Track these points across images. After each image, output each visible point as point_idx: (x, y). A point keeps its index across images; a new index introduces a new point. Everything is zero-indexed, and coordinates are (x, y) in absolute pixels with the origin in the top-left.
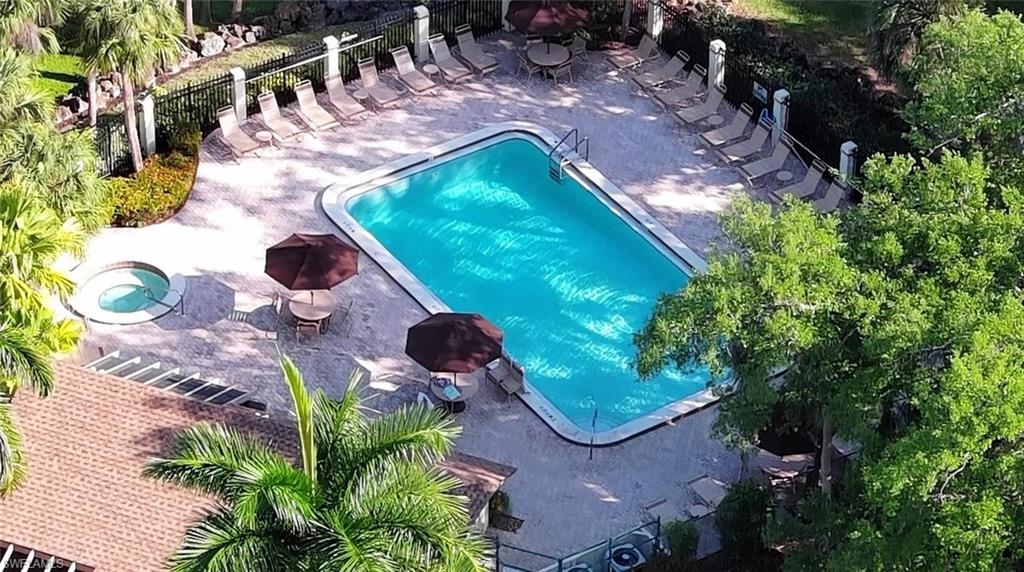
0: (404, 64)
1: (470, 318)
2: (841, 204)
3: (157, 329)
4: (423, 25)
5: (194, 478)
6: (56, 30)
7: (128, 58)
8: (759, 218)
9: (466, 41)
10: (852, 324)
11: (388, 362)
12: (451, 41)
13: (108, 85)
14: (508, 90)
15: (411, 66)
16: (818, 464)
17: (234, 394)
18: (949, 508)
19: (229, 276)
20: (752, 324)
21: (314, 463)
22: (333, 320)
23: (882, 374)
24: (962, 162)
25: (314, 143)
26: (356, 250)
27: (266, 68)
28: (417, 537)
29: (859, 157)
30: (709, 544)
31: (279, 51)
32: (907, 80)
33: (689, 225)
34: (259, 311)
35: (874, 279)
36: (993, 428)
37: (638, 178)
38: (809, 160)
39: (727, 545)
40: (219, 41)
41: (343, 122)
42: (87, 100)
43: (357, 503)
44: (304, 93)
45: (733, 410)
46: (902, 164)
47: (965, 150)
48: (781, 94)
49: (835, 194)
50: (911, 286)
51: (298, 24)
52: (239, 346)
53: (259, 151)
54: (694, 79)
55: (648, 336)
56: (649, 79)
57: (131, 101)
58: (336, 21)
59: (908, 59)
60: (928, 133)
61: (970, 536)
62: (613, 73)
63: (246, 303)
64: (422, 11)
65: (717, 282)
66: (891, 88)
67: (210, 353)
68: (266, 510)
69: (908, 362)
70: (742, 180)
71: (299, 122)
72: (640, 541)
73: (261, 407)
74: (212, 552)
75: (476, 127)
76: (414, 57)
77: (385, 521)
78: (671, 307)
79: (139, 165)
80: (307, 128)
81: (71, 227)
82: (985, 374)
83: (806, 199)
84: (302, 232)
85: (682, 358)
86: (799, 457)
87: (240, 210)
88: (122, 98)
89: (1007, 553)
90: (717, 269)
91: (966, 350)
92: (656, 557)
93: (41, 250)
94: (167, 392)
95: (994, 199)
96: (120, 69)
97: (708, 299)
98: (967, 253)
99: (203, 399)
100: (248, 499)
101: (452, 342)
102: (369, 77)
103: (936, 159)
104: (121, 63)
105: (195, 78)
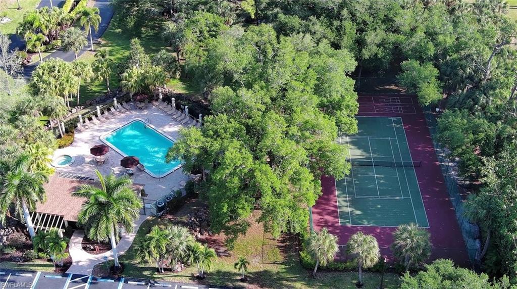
0: (112, 109)
1: (132, 157)
2: (201, 126)
3: (70, 167)
4: (115, 102)
5: (82, 195)
6: (42, 111)
7: (57, 115)
8: (185, 131)
9: (124, 104)
10: (206, 148)
11: (117, 168)
12: (121, 104)
13: (54, 121)
14: (134, 112)
15: (114, 110)
16: (203, 176)
17: (88, 178)
18: (228, 180)
19: (83, 155)
20: (187, 151)
21: (105, 189)
22: (106, 161)
23: (212, 157)
24: (222, 115)
25: (96, 127)
26: (108, 147)
27: (85, 114)
28: (128, 200)
29: (203, 117)
30: (184, 193)
31: (87, 110)
32: (210, 101)
33: (171, 134)
34: (90, 161)
35: (209, 139)
36: (234, 164)
37: (161, 126)
38: (193, 119)
39: (188, 194)
40: (75, 110)
41: (102, 122)
42: (50, 124)
43: (115, 195)
44: (94, 117)
45: (186, 168)
46: (211, 117)
47: (222, 113)
48: (186, 107)
49: (199, 124)
50: (216, 140)
51: (91, 105)
52: (87, 169)
53: (87, 130)
54: (170, 106)
55: (167, 156)
56: (161, 107)
57: (59, 124)
58: (98, 103)
59: (209, 97)
60: (214, 110)
61: (233, 185)
62: (154, 107)
63: (88, 160)
64: (115, 99)
65: (179, 144)
66: (207, 103)
67: (82, 171)
68: (96, 199)
69: (217, 154)
70: (181, 124)
71: (93, 123)
72: (171, 195)
73: (93, 180)
74: (87, 209)
75: (129, 120)
76: (115, 108)
77: (121, 198)
78: (171, 150)
79: (62, 136)
80: (95, 125)
81: (50, 150)
82: (232, 154)
83: (194, 126)
84: (97, 145)
85: (174, 159)
86: (199, 175)
87: (83, 143)
88: (57, 123)
89: (240, 187)
90: (179, 141)
91: (228, 150)
92: (174, 197)
93: (45, 155)
94: (74, 179)
95: (229, 121)
96: (56, 118)
97: (178, 147)
98: (225, 132)
99: (81, 180)
100: (92, 197)
101: (129, 162)
102: (106, 113)
103: (217, 115)
104: (56, 116)
105: (71, 117)
